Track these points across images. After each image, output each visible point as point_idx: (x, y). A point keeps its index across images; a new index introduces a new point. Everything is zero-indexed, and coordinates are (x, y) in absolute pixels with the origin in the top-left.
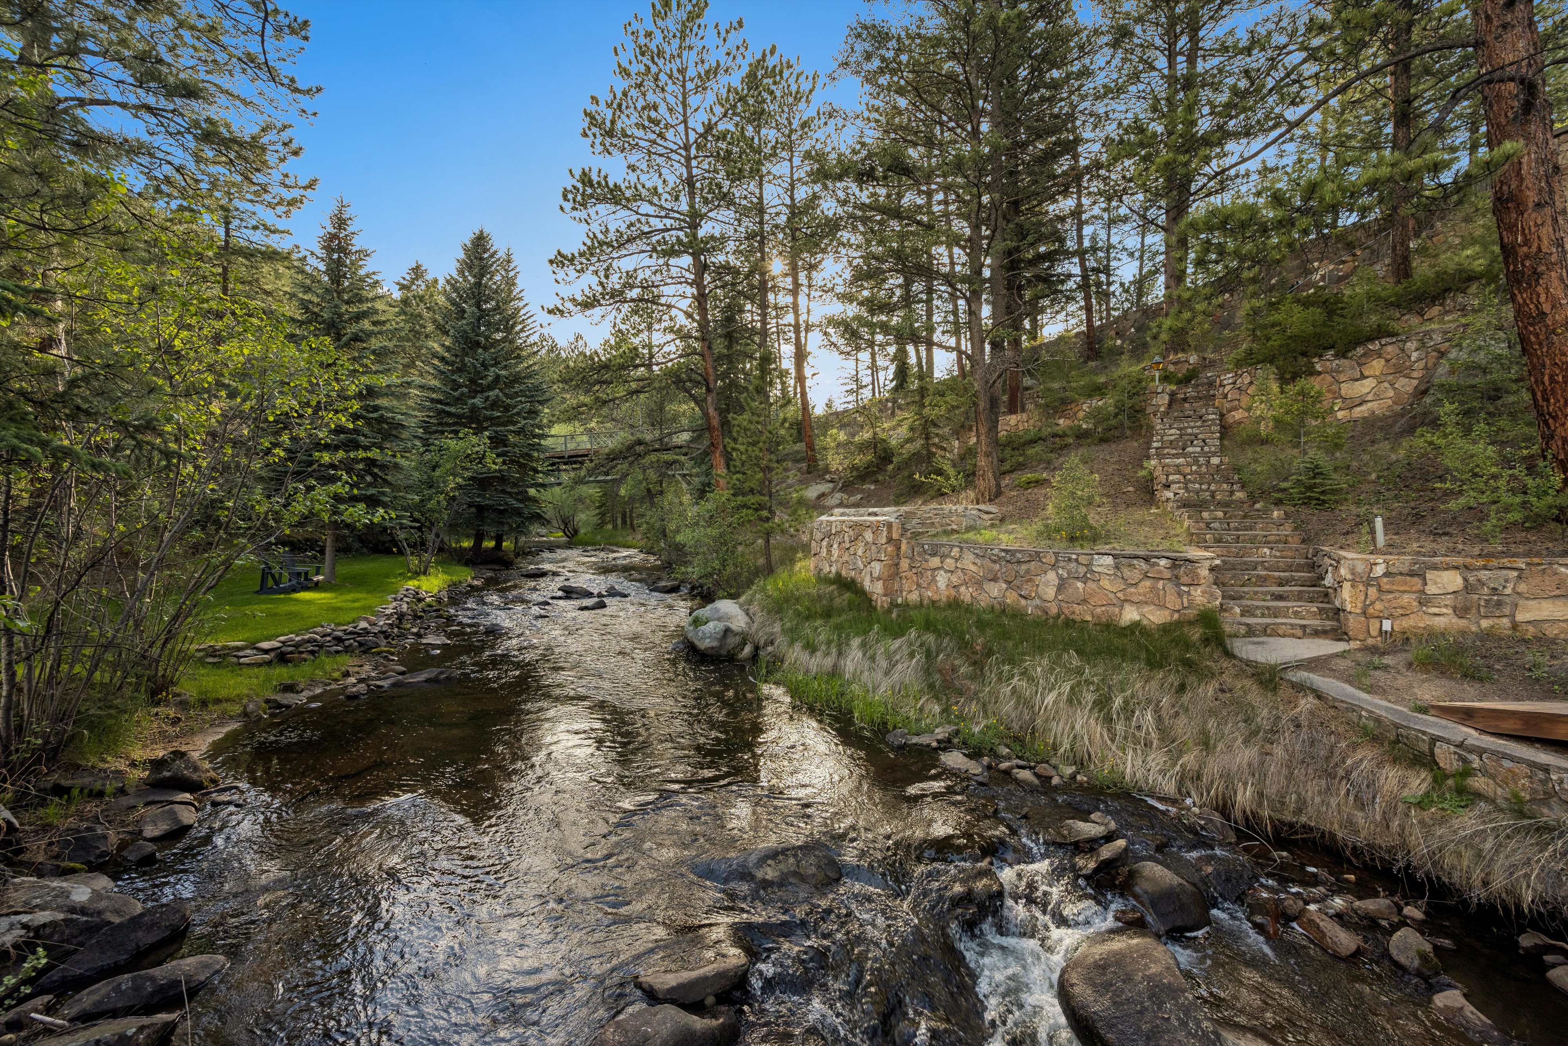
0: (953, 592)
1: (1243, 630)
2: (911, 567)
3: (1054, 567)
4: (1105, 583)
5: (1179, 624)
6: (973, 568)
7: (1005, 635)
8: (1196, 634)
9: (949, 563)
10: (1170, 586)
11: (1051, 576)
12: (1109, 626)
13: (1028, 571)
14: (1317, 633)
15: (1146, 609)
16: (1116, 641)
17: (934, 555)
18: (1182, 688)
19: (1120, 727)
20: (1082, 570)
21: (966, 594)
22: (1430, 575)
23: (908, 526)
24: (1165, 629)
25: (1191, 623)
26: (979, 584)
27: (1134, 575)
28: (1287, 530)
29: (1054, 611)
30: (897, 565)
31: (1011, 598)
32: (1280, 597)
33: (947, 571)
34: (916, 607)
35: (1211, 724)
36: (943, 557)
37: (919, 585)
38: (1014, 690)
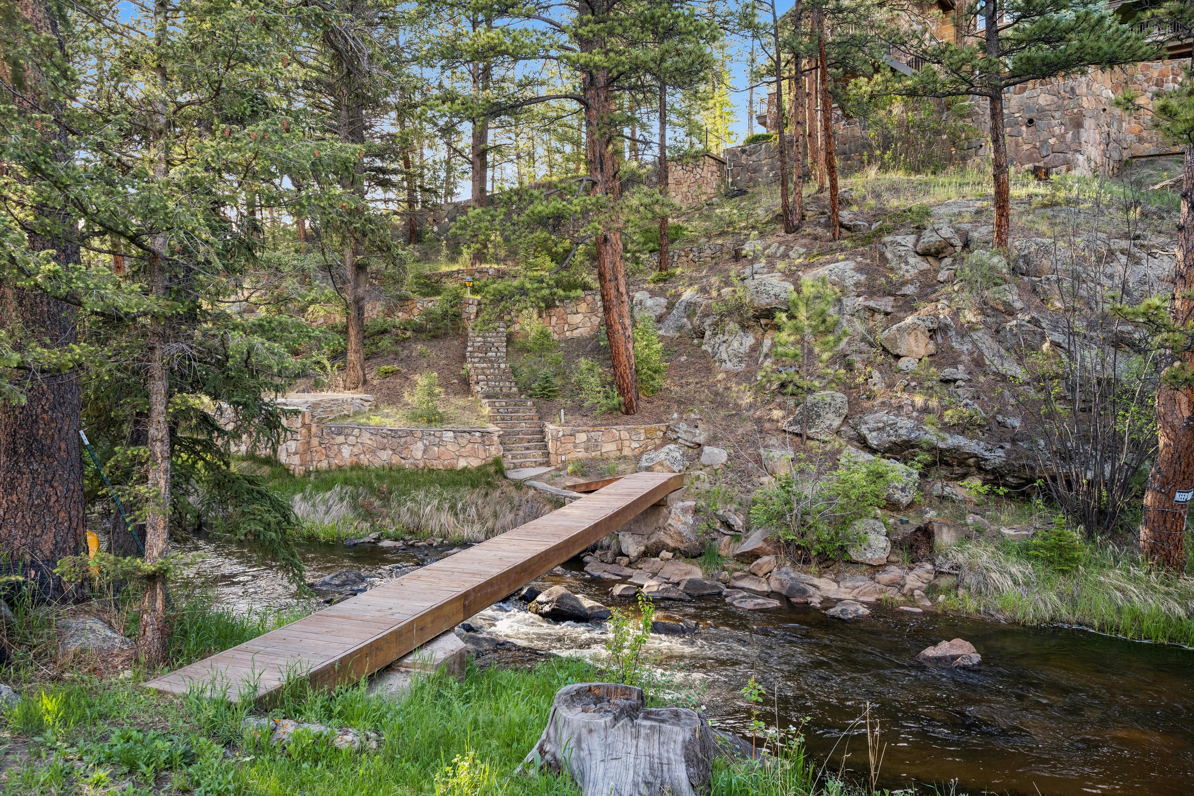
0: (355, 459)
1: (512, 466)
2: (320, 444)
3: (421, 439)
4: (449, 447)
5: (485, 466)
6: (370, 442)
7: (396, 482)
8: (492, 469)
9: (352, 439)
10: (480, 446)
11: (420, 445)
12: (451, 470)
13: (405, 442)
14: (541, 464)
15: (470, 459)
16: (457, 478)
17: (340, 434)
18: (487, 494)
19: (461, 516)
20: (437, 440)
21: (364, 460)
22: (577, 435)
23: (315, 414)
24: (479, 469)
25: (490, 465)
26: (373, 452)
27: (463, 442)
28: (533, 413)
29: (421, 465)
30: (308, 442)
31: (395, 460)
32: (527, 449)
33: (349, 445)
34: (327, 472)
35: (498, 508)
36: (347, 435)
37: (327, 456)
38: (408, 510)
